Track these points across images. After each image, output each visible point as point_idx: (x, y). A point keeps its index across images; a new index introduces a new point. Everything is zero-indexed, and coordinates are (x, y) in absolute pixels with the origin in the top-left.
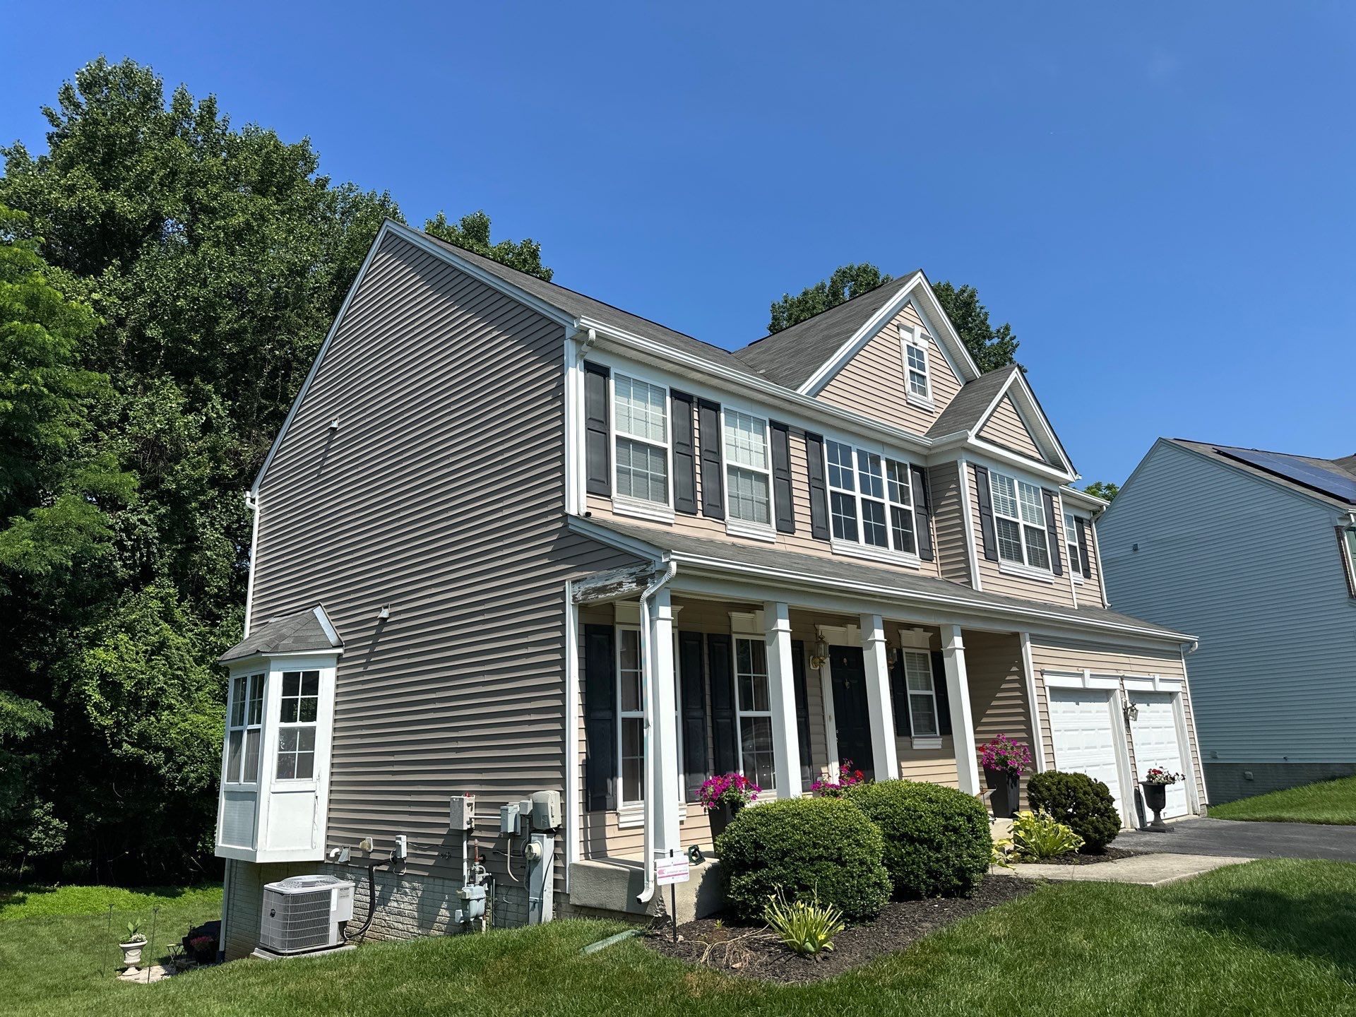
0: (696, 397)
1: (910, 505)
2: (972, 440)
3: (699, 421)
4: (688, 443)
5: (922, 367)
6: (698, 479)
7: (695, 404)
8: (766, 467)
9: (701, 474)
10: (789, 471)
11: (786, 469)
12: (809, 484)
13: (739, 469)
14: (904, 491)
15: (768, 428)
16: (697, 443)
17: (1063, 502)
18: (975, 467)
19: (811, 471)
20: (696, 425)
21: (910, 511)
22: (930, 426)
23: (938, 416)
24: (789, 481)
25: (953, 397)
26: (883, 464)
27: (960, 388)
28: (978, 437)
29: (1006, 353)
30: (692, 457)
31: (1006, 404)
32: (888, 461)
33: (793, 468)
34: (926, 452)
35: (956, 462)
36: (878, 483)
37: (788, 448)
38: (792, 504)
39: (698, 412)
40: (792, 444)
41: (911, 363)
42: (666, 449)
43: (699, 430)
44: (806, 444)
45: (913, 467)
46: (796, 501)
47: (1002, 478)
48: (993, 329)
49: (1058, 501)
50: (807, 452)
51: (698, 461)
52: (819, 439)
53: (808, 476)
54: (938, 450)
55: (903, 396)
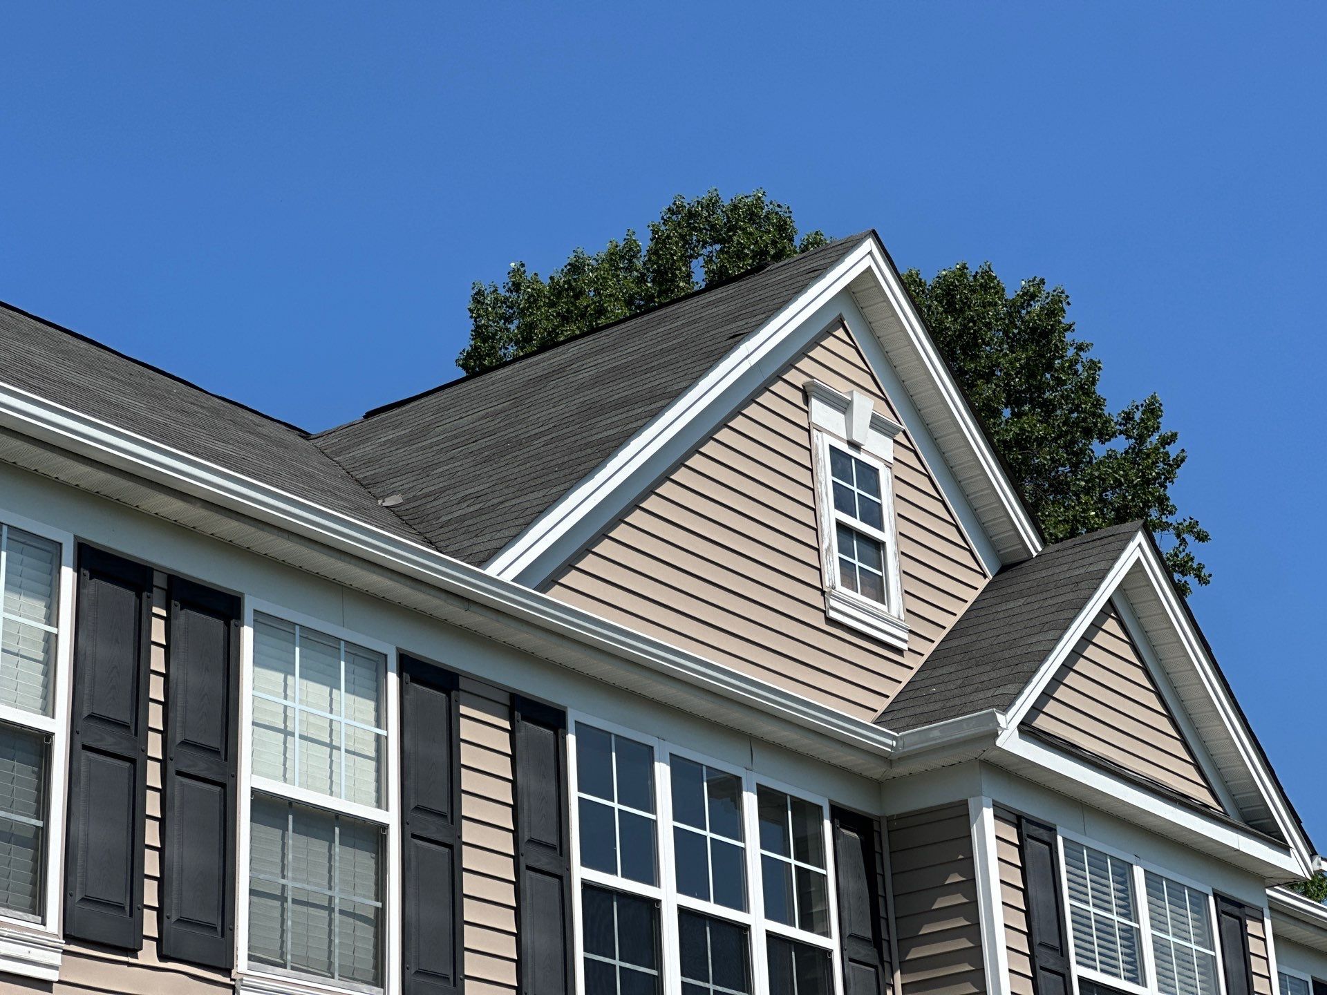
0: (162, 570)
1: (827, 934)
2: (1010, 741)
3: (167, 648)
4: (126, 717)
5: (873, 515)
6: (152, 835)
7: (157, 594)
8: (381, 801)
9: (162, 821)
10: (453, 817)
11: (445, 808)
12: (516, 858)
13: (290, 805)
14: (811, 886)
15: (393, 679)
16: (155, 717)
17: (1275, 936)
18: (1018, 820)
19: (523, 818)
20: (157, 660)
21: (827, 953)
22: (893, 691)
23: (917, 663)
24: (454, 848)
25: (961, 609)
26: (750, 802)
27: (982, 584)
28: (1027, 729)
29: (1147, 482)
30: (136, 763)
31: (1111, 637)
32: (765, 795)
33: (468, 807)
34: (877, 771)
35: (965, 804)
36: (733, 861)
37: (453, 742)
38: (456, 924)
39: (167, 620)
40: (467, 730)
41: (843, 501)
42: (49, 736)
43: (166, 676)
44: (512, 733)
45: (842, 816)
46: (471, 911)
47: (1098, 860)
48: (1113, 410)
49: (1263, 934)
50: (513, 758)
51: (153, 776)
52: (554, 719)
53: (515, 833)
54: (916, 767)
55: (815, 598)
